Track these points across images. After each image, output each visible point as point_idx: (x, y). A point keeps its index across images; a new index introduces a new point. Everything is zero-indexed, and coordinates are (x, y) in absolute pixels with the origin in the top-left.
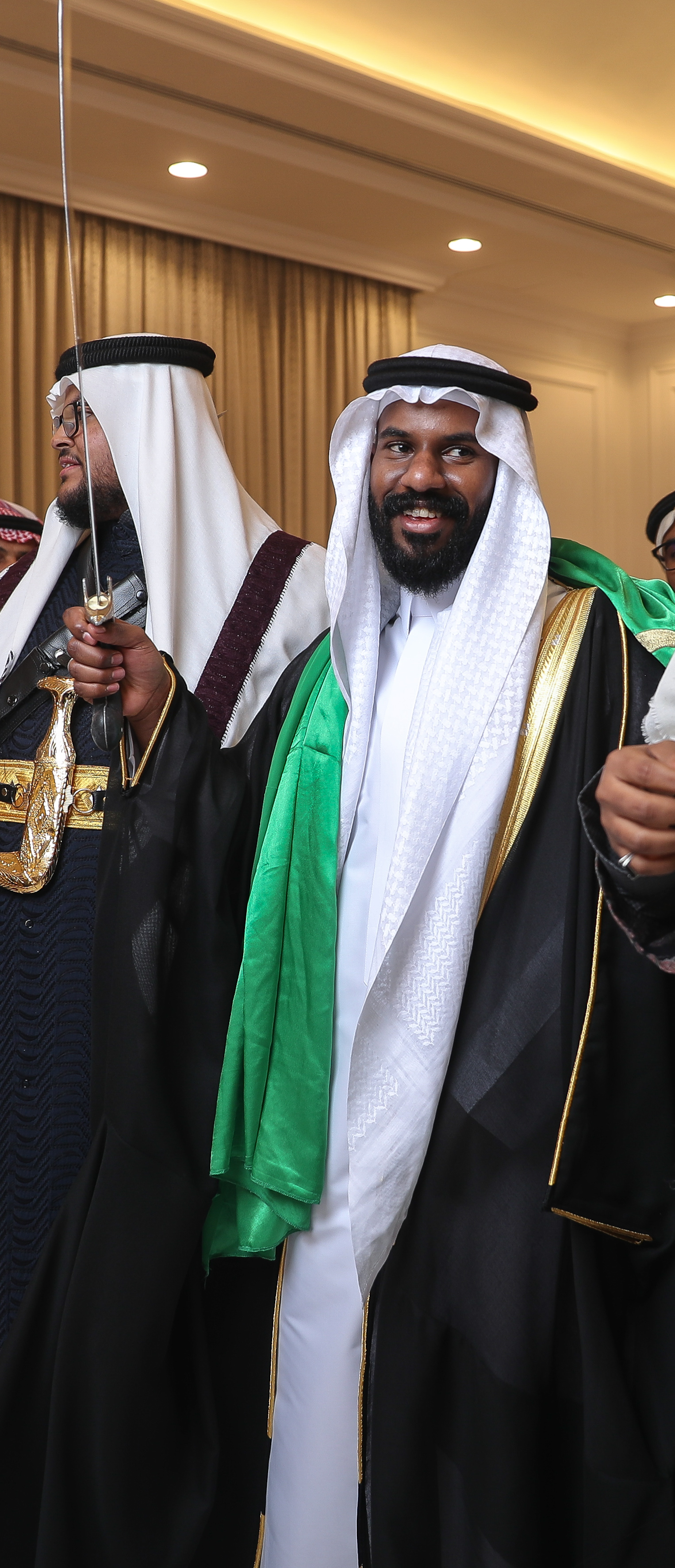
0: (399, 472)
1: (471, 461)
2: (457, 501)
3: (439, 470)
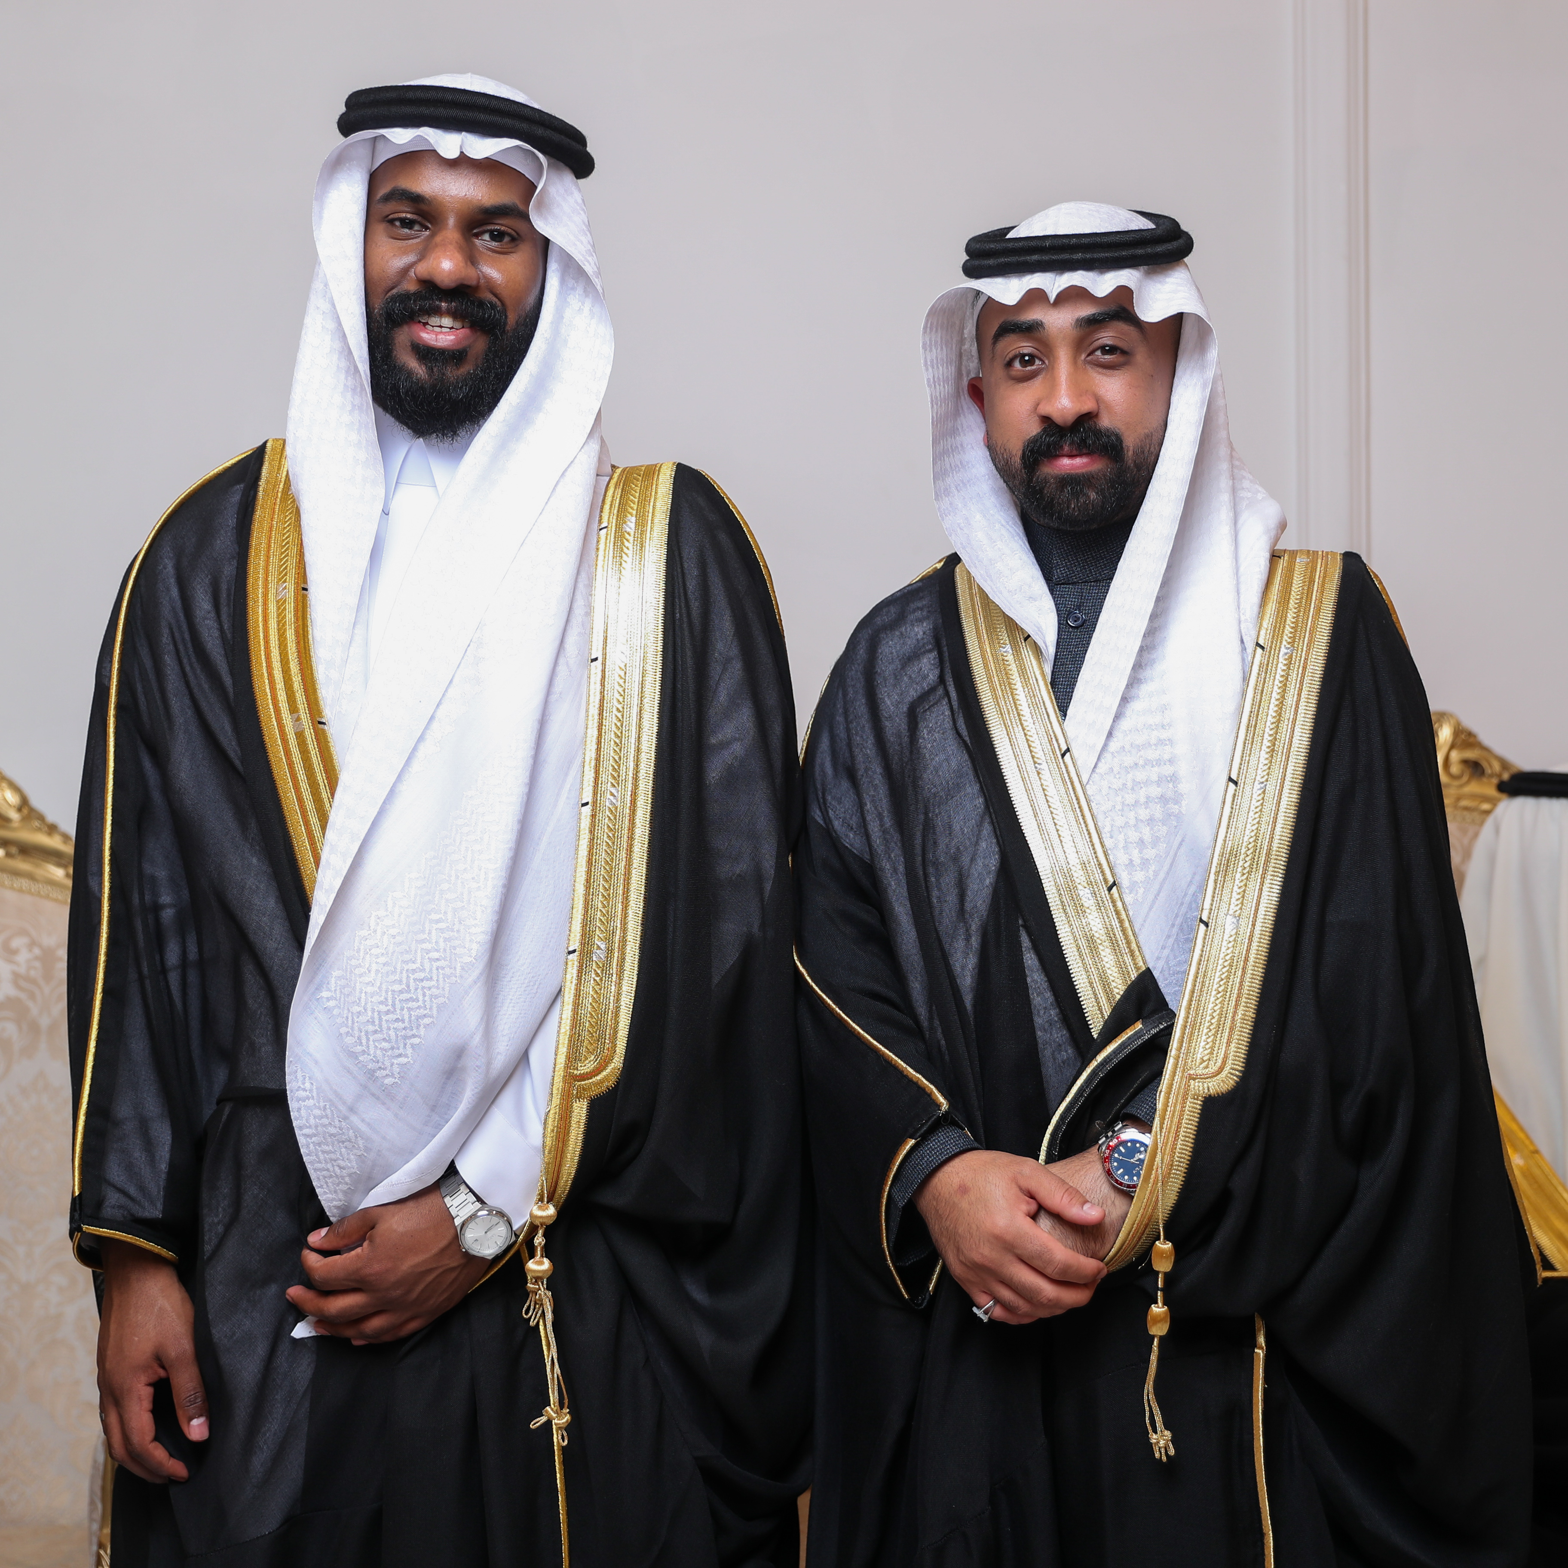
0: (410, 258)
1: (513, 249)
2: (493, 307)
3: (472, 259)
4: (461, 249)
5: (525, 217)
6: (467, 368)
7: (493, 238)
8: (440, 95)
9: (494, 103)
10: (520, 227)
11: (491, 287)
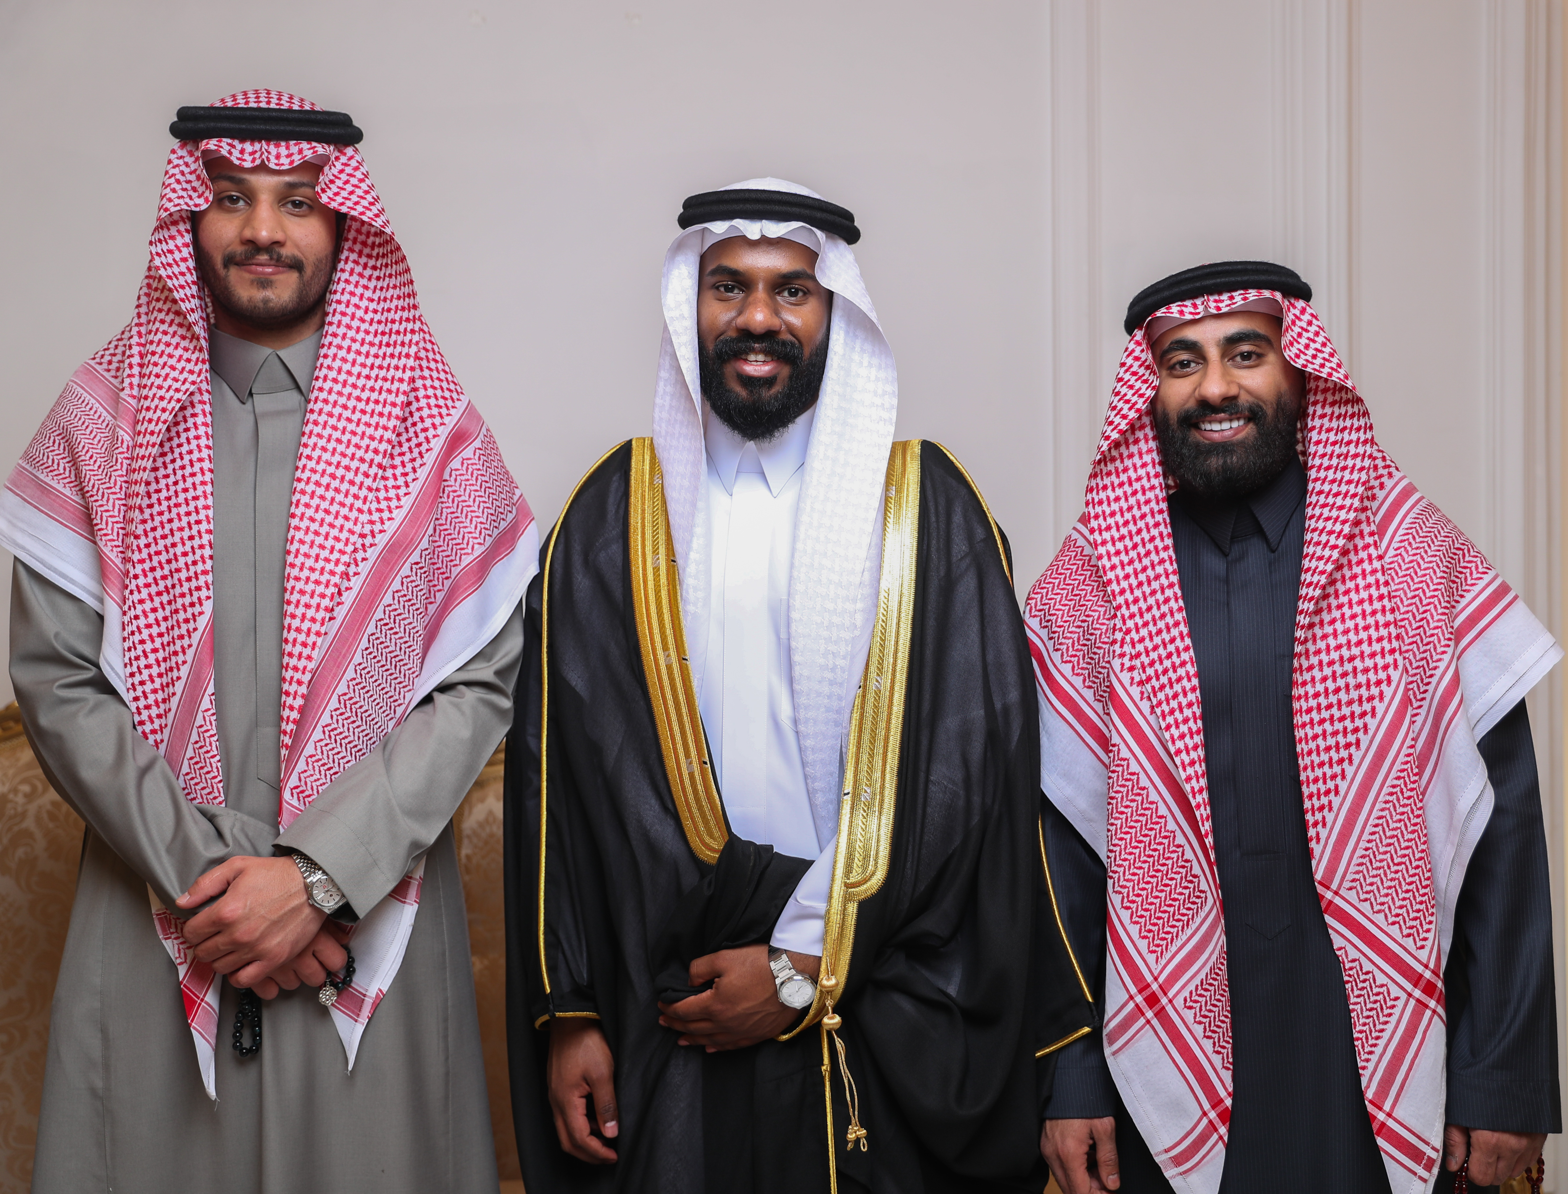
0: (731, 314)
1: (805, 302)
2: (793, 344)
3: (776, 312)
4: (768, 306)
5: (813, 278)
6: (777, 389)
7: (791, 294)
8: (747, 195)
9: (785, 198)
10: (810, 284)
11: (791, 330)
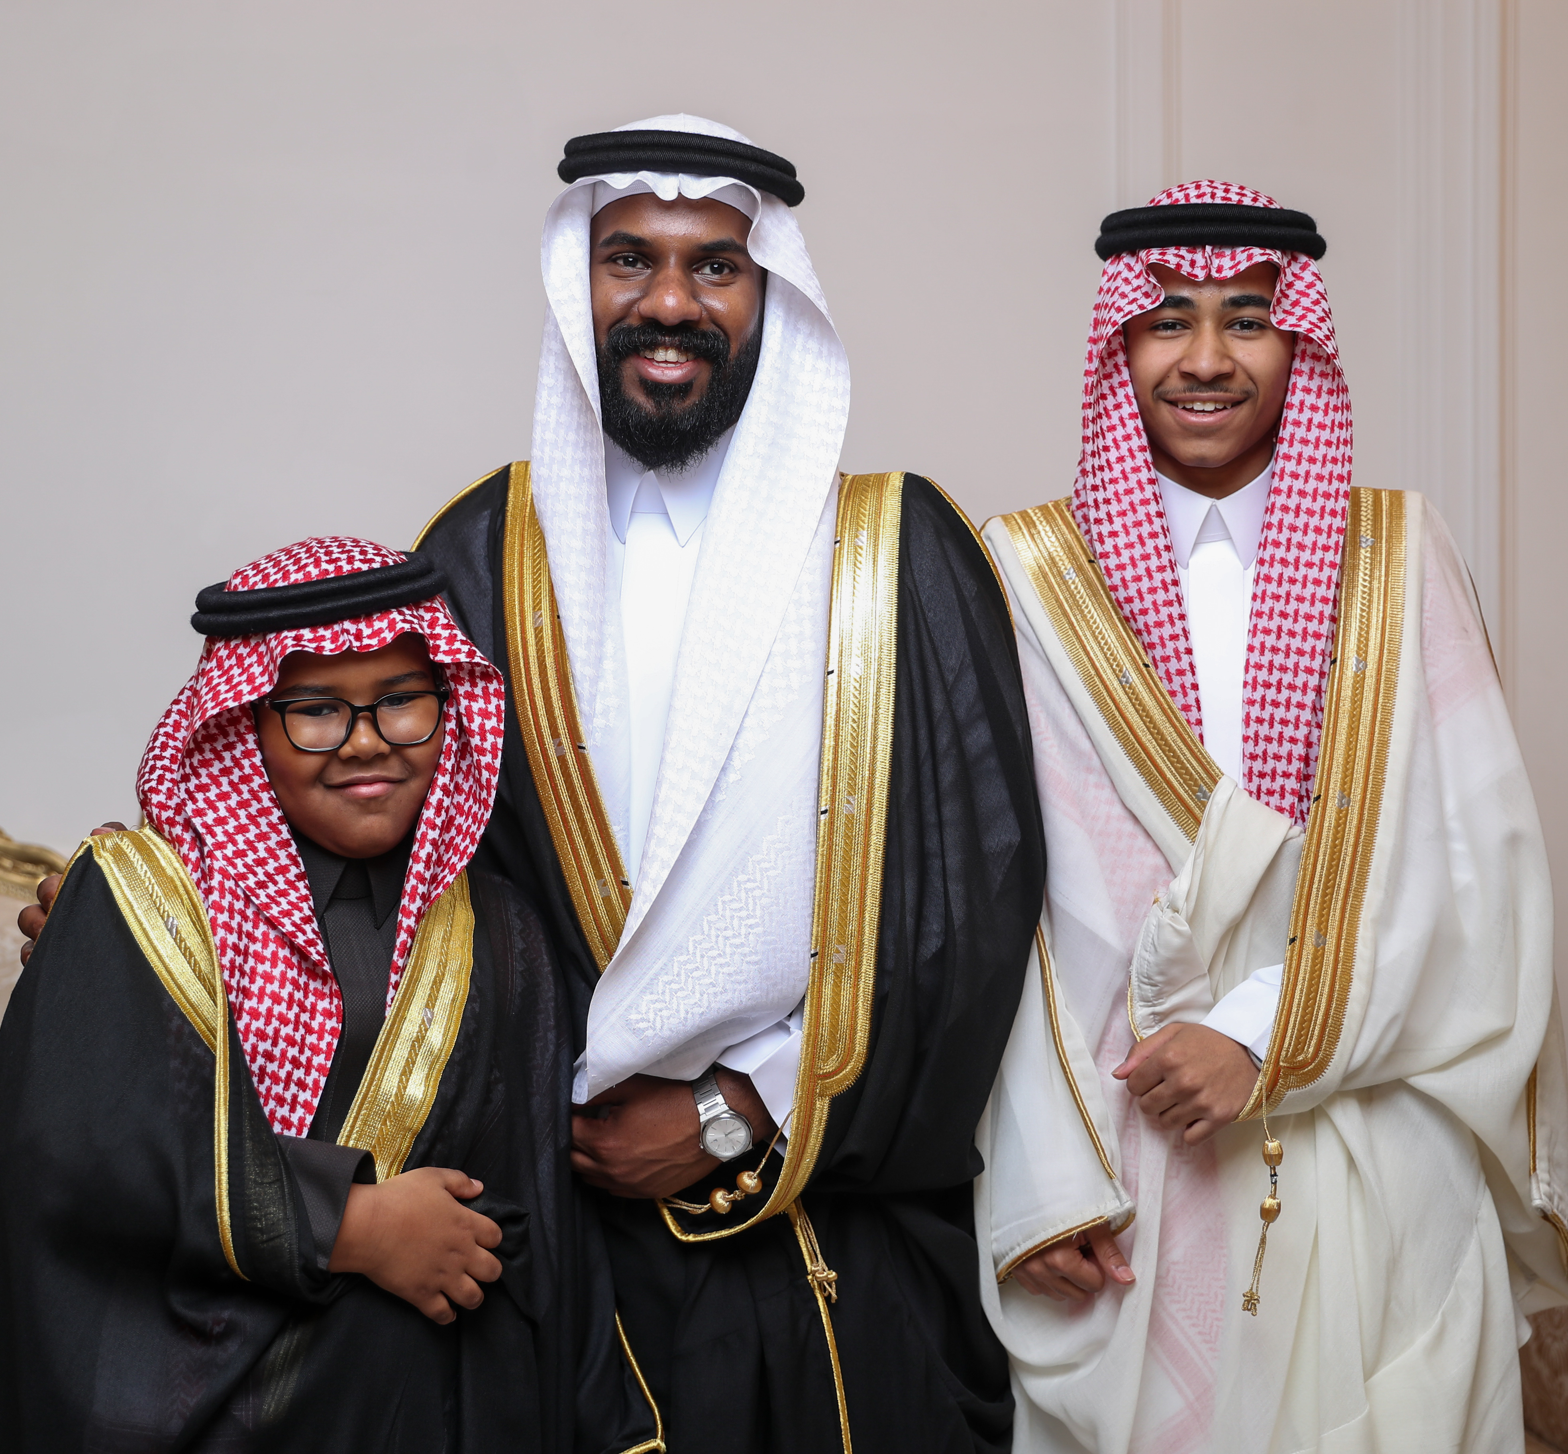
0: (633, 295)
1: (732, 281)
2: (717, 337)
4: (682, 285)
7: (714, 271)
8: (656, 139)
10: (739, 259)
11: (713, 318)
